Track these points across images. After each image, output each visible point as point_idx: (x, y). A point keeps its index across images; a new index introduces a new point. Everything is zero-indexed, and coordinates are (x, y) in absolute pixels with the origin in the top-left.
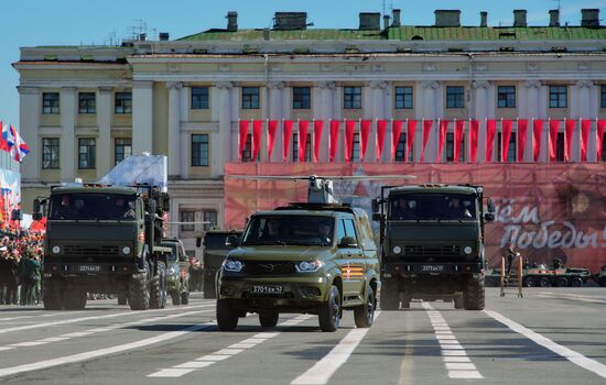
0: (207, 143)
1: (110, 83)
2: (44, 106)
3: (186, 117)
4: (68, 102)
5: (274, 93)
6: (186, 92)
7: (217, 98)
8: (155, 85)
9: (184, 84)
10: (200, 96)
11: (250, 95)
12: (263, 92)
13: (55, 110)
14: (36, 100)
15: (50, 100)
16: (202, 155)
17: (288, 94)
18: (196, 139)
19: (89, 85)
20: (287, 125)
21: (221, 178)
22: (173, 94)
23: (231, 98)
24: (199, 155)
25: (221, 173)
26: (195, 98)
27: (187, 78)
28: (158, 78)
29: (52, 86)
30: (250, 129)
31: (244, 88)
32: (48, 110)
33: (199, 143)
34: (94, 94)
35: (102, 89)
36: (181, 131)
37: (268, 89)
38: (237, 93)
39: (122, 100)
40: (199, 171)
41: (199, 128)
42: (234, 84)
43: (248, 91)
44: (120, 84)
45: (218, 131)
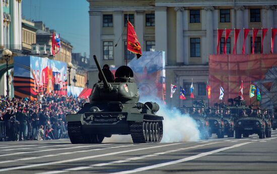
0: (199, 43)
1: (142, 9)
2: (104, 22)
3: (187, 28)
4: (118, 20)
5: (239, 13)
6: (187, 13)
7: (205, 16)
8: (168, 9)
9: (185, 8)
10: (195, 15)
11: (225, 14)
12: (232, 12)
13: (110, 25)
14: (99, 19)
15: (108, 19)
16: (197, 50)
17: (247, 14)
18: (193, 41)
19: (130, 9)
20: (246, 32)
21: (207, 64)
22: (179, 14)
23: (213, 16)
24: (195, 50)
25: (207, 61)
26: (192, 16)
27: (187, 5)
28: (170, 5)
29: (109, 11)
30: (224, 34)
31: (221, 10)
32: (106, 25)
33: (195, 44)
34: (133, 15)
35: (138, 12)
36: (184, 36)
37: (235, 11)
38: (217, 13)
39: (150, 19)
40: (195, 60)
41: (194, 34)
42: (215, 8)
43: (223, 12)
44: (148, 9)
45: (206, 36)
